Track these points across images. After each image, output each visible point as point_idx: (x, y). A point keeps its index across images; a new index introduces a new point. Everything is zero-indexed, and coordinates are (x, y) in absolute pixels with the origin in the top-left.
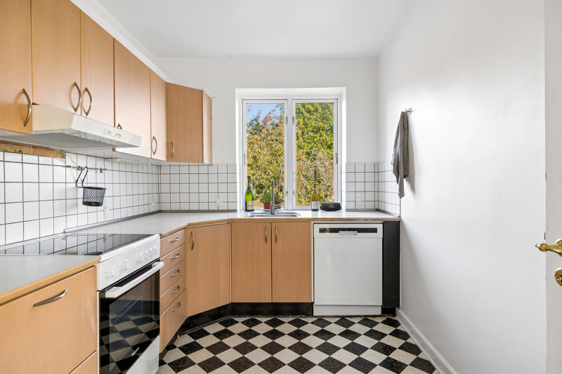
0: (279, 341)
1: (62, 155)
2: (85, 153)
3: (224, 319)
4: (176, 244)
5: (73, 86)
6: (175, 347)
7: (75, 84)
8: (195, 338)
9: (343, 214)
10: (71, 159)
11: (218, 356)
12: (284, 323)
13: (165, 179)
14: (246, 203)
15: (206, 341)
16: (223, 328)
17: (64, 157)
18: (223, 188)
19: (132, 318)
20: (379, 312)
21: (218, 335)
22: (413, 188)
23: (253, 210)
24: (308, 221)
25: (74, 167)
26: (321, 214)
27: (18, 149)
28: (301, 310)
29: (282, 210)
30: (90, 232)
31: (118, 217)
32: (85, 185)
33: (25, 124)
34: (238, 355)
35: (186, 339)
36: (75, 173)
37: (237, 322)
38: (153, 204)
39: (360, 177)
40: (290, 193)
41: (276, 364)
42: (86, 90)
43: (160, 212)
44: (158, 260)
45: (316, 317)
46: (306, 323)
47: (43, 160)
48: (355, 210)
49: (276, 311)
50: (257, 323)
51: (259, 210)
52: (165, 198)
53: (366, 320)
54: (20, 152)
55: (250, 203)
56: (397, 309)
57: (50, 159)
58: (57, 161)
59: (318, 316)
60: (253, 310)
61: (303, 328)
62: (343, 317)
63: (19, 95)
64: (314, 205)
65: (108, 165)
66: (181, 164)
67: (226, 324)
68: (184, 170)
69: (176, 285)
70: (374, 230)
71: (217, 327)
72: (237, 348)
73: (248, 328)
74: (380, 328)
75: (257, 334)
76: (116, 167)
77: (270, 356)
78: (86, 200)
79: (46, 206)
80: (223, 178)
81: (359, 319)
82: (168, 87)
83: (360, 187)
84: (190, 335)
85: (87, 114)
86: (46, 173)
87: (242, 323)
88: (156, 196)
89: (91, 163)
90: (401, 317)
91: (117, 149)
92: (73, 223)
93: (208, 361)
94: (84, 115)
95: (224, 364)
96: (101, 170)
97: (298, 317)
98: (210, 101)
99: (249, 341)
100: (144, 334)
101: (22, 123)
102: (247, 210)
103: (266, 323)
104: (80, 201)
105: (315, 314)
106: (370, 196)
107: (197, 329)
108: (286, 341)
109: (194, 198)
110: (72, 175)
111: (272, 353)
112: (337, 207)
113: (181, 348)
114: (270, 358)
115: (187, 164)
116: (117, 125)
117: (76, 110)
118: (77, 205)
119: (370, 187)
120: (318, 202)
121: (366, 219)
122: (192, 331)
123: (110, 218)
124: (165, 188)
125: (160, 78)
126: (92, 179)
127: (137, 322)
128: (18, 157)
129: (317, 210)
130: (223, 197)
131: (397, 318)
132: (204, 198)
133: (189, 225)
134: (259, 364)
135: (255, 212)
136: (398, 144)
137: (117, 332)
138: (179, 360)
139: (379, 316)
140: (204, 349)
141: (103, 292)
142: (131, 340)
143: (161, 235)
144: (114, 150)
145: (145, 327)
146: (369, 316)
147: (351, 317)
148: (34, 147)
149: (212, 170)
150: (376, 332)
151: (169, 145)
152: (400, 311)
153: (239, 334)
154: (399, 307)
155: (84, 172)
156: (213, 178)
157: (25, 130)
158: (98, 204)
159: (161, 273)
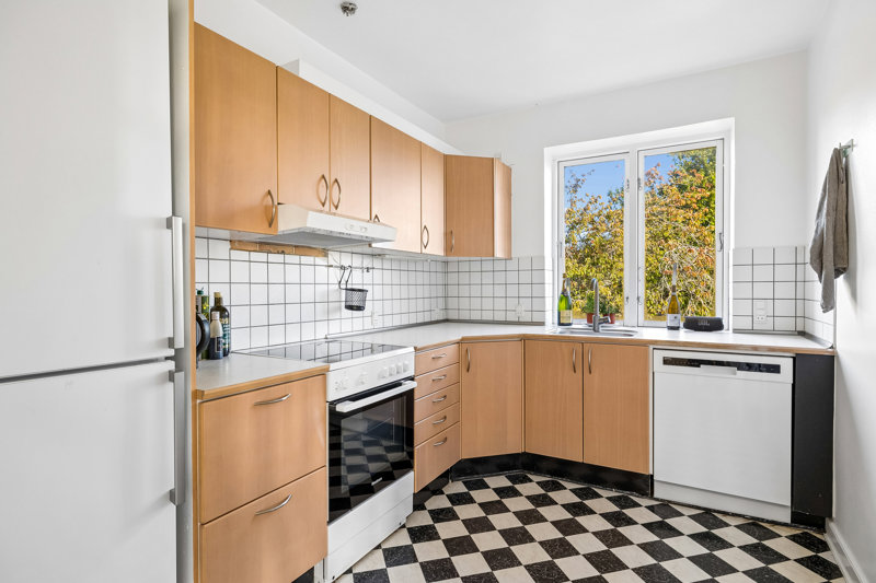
0: (582, 520)
1: (324, 253)
2: (349, 250)
3: (514, 473)
4: (441, 363)
5: (320, 180)
6: (443, 493)
7: (323, 177)
8: (470, 488)
9: (724, 337)
10: (334, 258)
11: (490, 517)
12: (601, 496)
13: (453, 278)
14: (559, 313)
15: (481, 496)
16: (510, 484)
17: (326, 255)
18: (525, 291)
19: (385, 443)
20: (786, 517)
21: (498, 491)
22: (854, 294)
23: (570, 324)
24: (645, 344)
25: (336, 267)
26: (685, 335)
27: (280, 249)
28: (635, 484)
29: (617, 325)
30: (355, 339)
31: (389, 324)
32: (349, 287)
33: (270, 226)
34: (517, 524)
35: (458, 487)
36: (338, 272)
37: (531, 481)
38: (437, 311)
39: (764, 273)
40: (633, 300)
41: (565, 550)
42: (336, 181)
43: (446, 321)
44: (412, 379)
45: (657, 499)
46: (637, 505)
47: (304, 259)
48: (752, 332)
49: (592, 477)
50: (560, 487)
51: (580, 325)
52: (453, 303)
53: (754, 525)
54: (283, 252)
55: (565, 313)
56: (827, 519)
57: (312, 258)
58: (320, 260)
59: (662, 500)
60: (559, 470)
61: (629, 512)
62: (708, 511)
63: (265, 197)
64: (670, 319)
65: (377, 263)
66: (472, 259)
67: (514, 480)
68: (476, 266)
69: (441, 414)
70: (775, 369)
71: (502, 481)
72: (518, 514)
73: (543, 492)
74: (780, 545)
75: (553, 503)
76: (387, 265)
77: (561, 536)
78: (349, 304)
79: (308, 309)
80: (525, 277)
81: (740, 521)
82: (448, 160)
83: (764, 291)
84: (465, 483)
85: (336, 207)
86: (307, 273)
87: (538, 483)
88: (441, 301)
89: (357, 261)
90: (833, 536)
91: (374, 245)
92: (335, 329)
93: (476, 520)
94: (333, 209)
95: (494, 529)
96: (368, 269)
97: (626, 493)
98: (508, 171)
99: (538, 509)
100: (388, 464)
101: (267, 224)
102: (560, 324)
103: (573, 491)
104: (343, 304)
105: (655, 496)
106: (785, 308)
107: (476, 478)
108: (595, 523)
109: (488, 304)
110: (335, 274)
111: (565, 533)
112: (716, 325)
113: (449, 497)
114: (560, 539)
115: (479, 258)
116: (373, 216)
117: (323, 204)
118: (340, 308)
119: (785, 290)
120: (679, 316)
121: (755, 348)
122: (469, 479)
123: (379, 325)
124: (453, 291)
125: (434, 150)
126: (357, 280)
127: (389, 449)
128: (279, 258)
129: (677, 328)
130: (526, 304)
131: (826, 538)
132: (500, 304)
133: (463, 339)
134: (541, 543)
135: (573, 326)
136: (824, 211)
137: (364, 455)
138: (442, 510)
139: (785, 525)
140: (476, 505)
141: (333, 404)
142: (374, 467)
143: (415, 348)
144: (370, 245)
145: (394, 456)
146: (763, 520)
147: (725, 513)
148: (296, 247)
149: (512, 265)
150: (766, 549)
151: (448, 235)
152: (832, 526)
153: (528, 497)
154: (830, 516)
155: (347, 272)
156: (512, 277)
157: (271, 231)
158: (360, 308)
159: (416, 395)
